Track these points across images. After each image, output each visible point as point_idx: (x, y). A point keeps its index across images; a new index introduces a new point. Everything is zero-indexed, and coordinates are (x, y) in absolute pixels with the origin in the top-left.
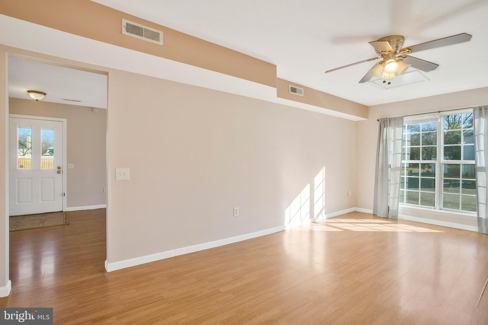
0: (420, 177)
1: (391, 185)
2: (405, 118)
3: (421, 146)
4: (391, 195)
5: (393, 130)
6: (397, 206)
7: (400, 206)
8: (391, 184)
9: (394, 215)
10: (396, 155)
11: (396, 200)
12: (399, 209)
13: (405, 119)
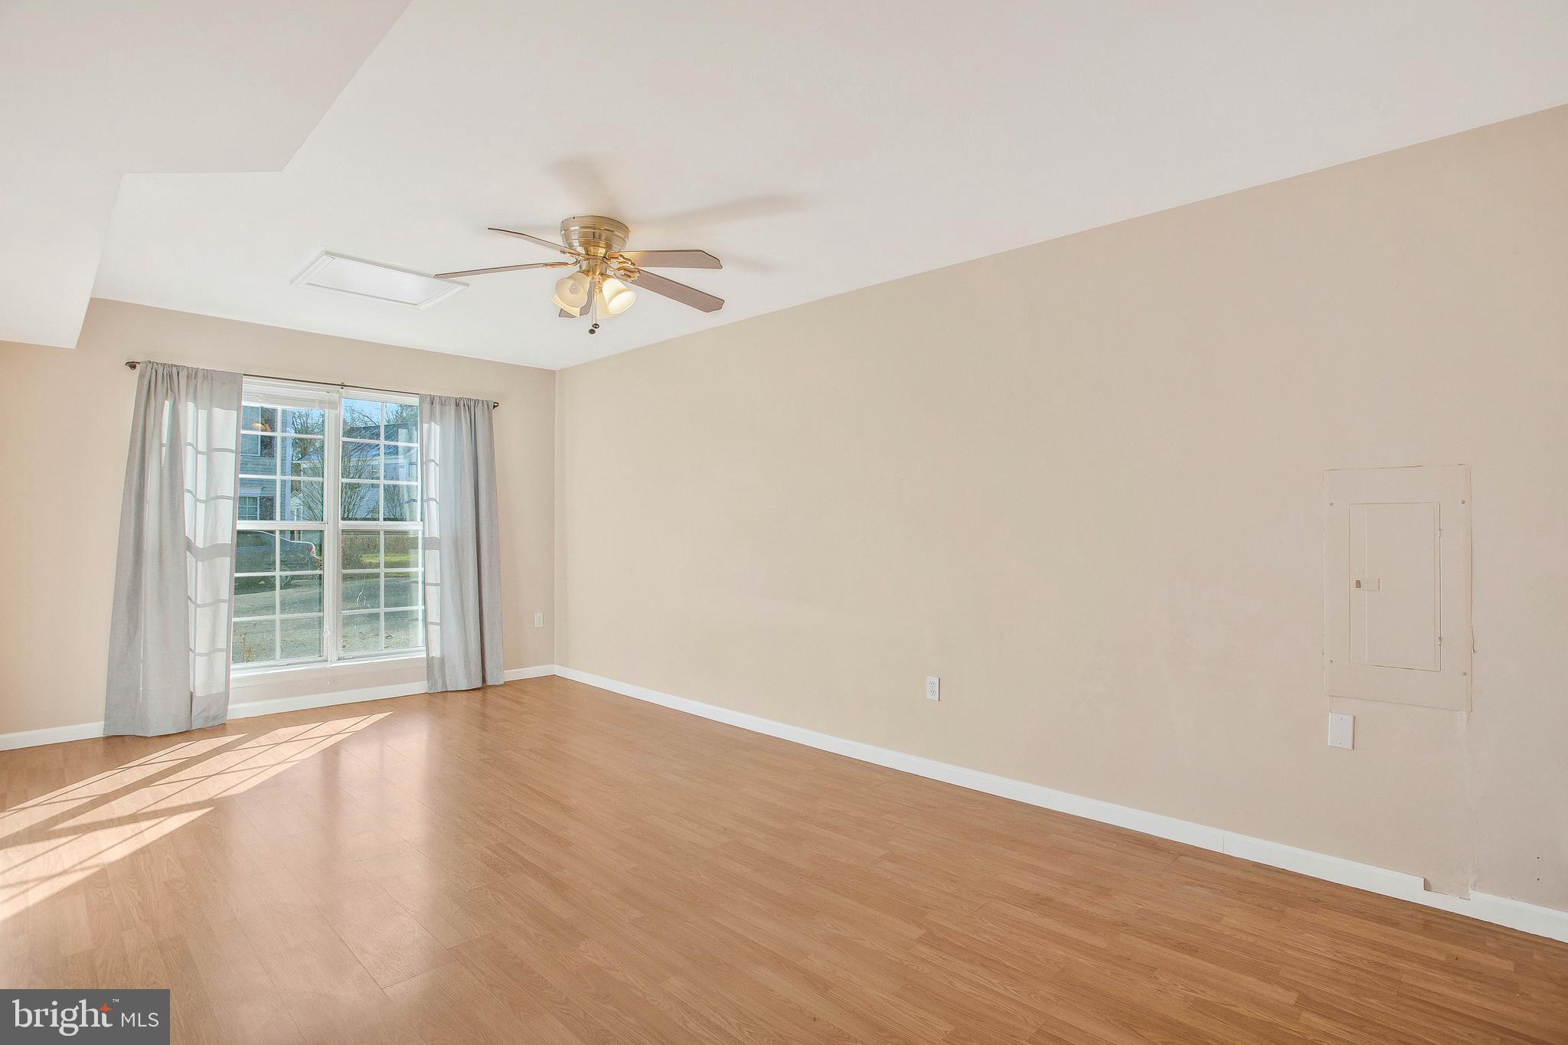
0: (278, 573)
1: (198, 609)
2: (248, 383)
3: (278, 477)
4: (201, 643)
5: (203, 414)
6: (223, 680)
7: (233, 675)
8: (197, 606)
9: (212, 712)
10: (213, 502)
11: (221, 658)
12: (232, 685)
13: (249, 385)
